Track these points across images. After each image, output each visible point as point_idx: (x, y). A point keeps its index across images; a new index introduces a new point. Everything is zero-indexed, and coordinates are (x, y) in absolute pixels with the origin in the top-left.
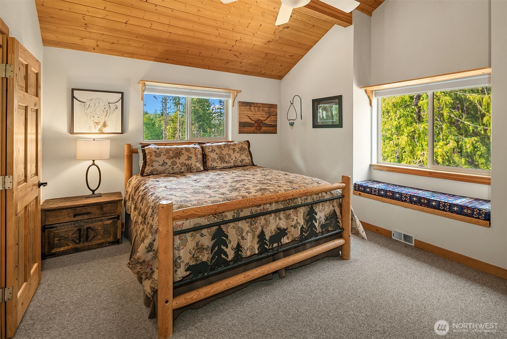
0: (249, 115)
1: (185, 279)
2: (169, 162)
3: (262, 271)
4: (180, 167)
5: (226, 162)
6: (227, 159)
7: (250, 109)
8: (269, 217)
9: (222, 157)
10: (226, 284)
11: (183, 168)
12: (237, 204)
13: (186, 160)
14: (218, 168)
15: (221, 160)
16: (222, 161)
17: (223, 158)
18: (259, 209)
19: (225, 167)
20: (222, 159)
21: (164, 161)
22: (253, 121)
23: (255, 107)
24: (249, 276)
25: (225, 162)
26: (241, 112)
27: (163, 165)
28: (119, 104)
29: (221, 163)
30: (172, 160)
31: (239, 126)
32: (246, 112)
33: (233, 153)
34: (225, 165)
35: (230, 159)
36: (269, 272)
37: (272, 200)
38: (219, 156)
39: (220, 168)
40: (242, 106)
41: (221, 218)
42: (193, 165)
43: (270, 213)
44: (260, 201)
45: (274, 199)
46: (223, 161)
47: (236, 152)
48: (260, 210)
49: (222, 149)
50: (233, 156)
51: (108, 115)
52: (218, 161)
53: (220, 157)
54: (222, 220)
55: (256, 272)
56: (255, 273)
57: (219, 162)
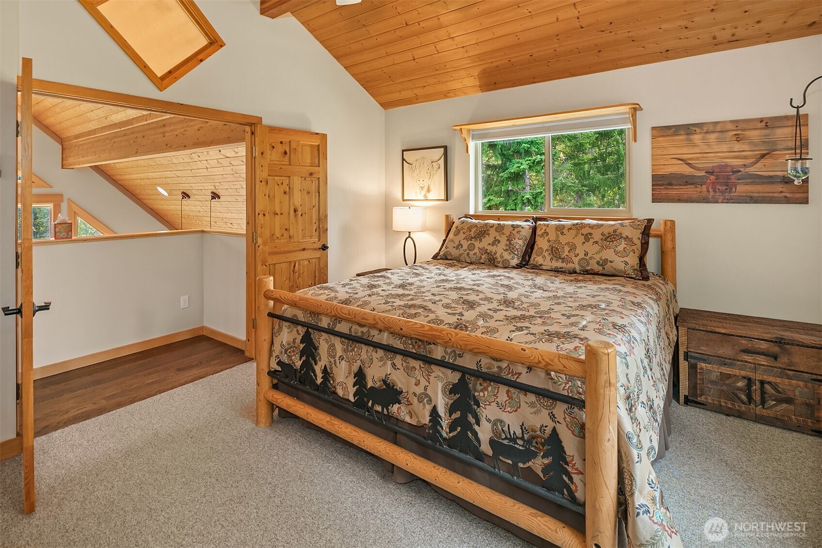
0: (685, 157)
1: (277, 373)
2: (465, 244)
3: (352, 435)
4: (478, 255)
5: (563, 259)
6: (566, 253)
7: (689, 140)
8: (372, 351)
9: (556, 248)
10: (307, 413)
11: (483, 257)
12: (318, 305)
13: (489, 244)
14: (544, 268)
15: (552, 253)
16: (553, 255)
17: (558, 250)
18: (360, 329)
19: (560, 268)
20: (555, 253)
21: (459, 242)
22: (699, 170)
23: (707, 132)
24: (333, 425)
25: (560, 258)
26: (659, 152)
27: (457, 248)
28: (442, 162)
29: (551, 259)
30: (470, 242)
31: (653, 185)
32: (673, 151)
33: (584, 243)
34: (559, 264)
35: (571, 254)
36: (360, 445)
37: (363, 321)
38: (550, 246)
39: (549, 268)
40: (661, 136)
41: (316, 321)
42: (498, 255)
43: (377, 346)
44: (345, 314)
45: (367, 320)
46: (555, 257)
47: (591, 241)
48: (361, 332)
49: (562, 233)
50: (580, 251)
51: (431, 177)
52: (546, 254)
53: (553, 247)
54: (316, 322)
55: (344, 429)
56: (341, 428)
57: (548, 258)
